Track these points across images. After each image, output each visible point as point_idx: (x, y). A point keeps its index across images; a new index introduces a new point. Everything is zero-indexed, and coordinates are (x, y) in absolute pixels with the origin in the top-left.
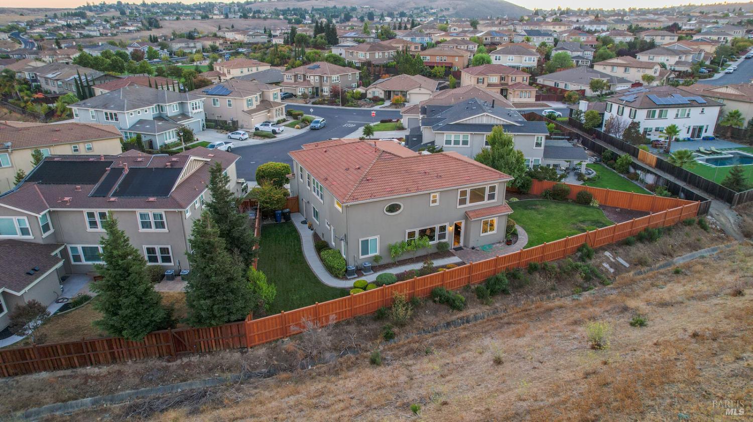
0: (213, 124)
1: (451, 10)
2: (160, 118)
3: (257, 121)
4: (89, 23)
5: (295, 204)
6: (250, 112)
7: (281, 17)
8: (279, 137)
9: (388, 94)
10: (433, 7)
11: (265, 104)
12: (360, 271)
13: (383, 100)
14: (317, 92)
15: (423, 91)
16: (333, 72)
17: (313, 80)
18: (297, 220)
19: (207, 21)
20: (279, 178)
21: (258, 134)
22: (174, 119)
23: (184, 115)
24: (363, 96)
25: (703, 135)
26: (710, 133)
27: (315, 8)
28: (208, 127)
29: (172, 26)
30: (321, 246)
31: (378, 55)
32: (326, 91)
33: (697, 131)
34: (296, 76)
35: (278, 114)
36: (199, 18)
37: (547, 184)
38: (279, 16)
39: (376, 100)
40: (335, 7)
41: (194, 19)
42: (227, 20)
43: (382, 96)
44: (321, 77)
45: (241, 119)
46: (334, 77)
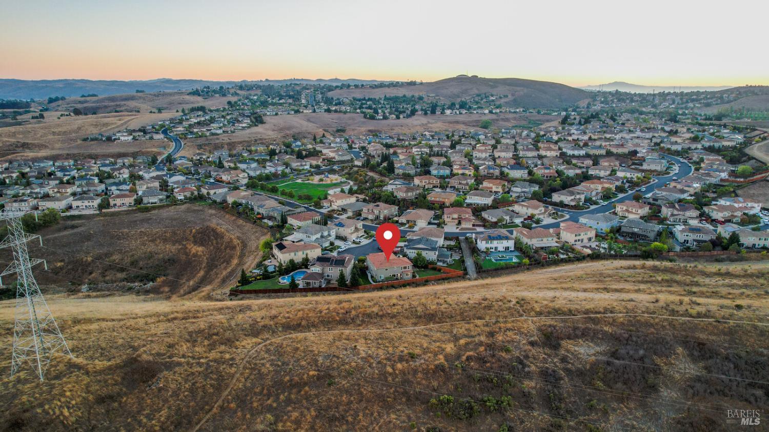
0: (339, 237)
1: (510, 96)
2: (322, 237)
3: (354, 237)
4: (212, 120)
5: (367, 268)
6: (352, 233)
7: (358, 111)
8: (362, 244)
9: (408, 222)
10: (493, 93)
11: (357, 229)
12: (379, 282)
13: (405, 224)
14: (377, 218)
15: (423, 221)
16: (385, 209)
17: (376, 212)
18: (367, 272)
19: (299, 115)
20: (363, 261)
21: (354, 242)
22: (326, 237)
23: (329, 235)
24: (397, 222)
25: (510, 249)
26: (513, 249)
27: (387, 96)
28: (336, 238)
29: (273, 121)
30: (372, 277)
31: (410, 194)
32: (382, 217)
33: (507, 248)
34: (368, 210)
35: (361, 233)
36: (293, 112)
37: (432, 266)
38: (356, 109)
39: (403, 224)
40: (404, 96)
41: (289, 113)
42: (314, 114)
43: (405, 222)
44: (380, 211)
45: (348, 236)
46: (385, 211)
